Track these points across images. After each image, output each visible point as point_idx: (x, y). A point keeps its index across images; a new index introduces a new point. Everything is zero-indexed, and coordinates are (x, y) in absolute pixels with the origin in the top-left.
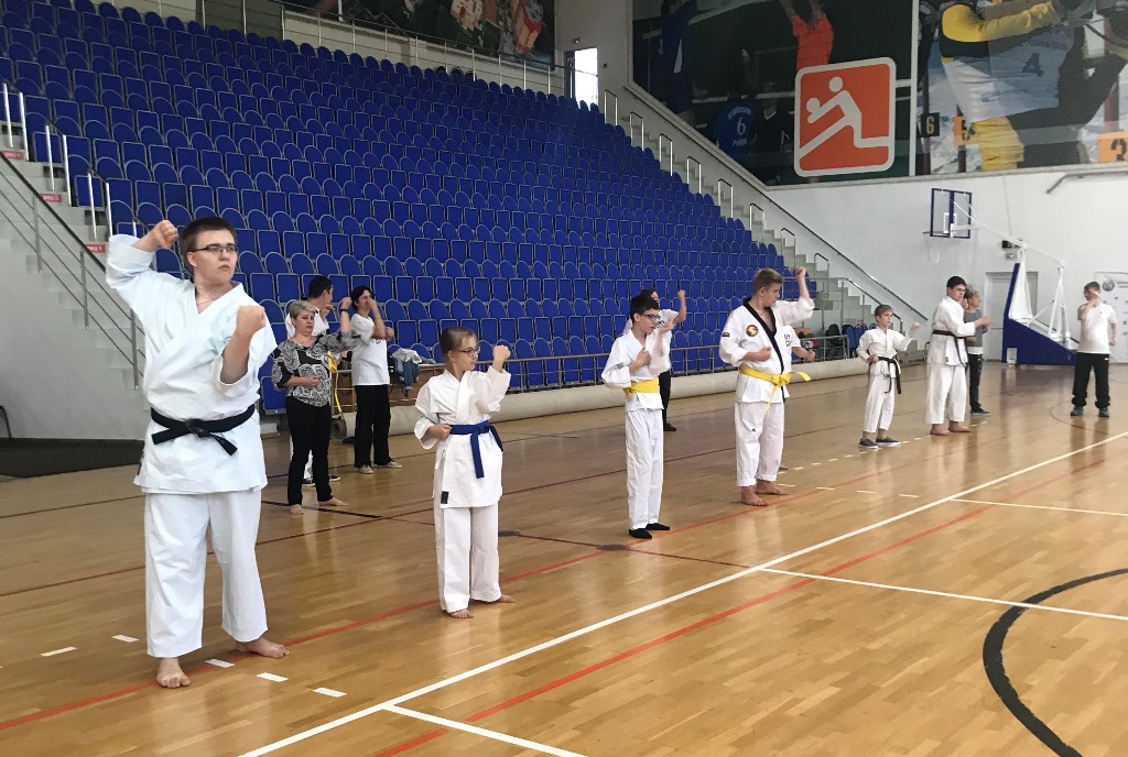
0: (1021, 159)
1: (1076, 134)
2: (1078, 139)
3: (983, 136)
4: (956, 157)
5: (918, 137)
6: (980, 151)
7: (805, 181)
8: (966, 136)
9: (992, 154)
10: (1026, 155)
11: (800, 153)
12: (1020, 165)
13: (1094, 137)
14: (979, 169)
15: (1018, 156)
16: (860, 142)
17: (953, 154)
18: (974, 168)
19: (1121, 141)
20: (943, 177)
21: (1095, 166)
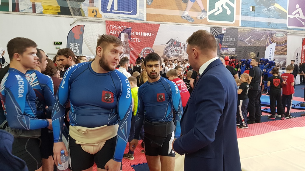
0: (59, 11)
1: (80, 5)
2: (80, 7)
4: (31, 7)
6: (42, 6)
9: (47, 8)
10: (61, 10)
12: (59, 13)
14: (42, 12)
15: (58, 10)
17: (30, 5)
18: (39, 12)
19: (96, 11)
20: (26, 14)
21: (88, 18)
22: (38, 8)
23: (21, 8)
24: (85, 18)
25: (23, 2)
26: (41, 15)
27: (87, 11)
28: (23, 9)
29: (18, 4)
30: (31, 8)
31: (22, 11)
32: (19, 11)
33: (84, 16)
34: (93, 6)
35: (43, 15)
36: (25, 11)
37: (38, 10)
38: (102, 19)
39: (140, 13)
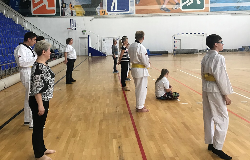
0: (85, 14)
1: (95, 9)
3: (76, 9)
5: (62, 8)
6: (76, 12)
7: (35, 16)
8: (72, 8)
9: (78, 13)
10: (85, 13)
11: (33, 10)
12: (84, 15)
13: (99, 10)
14: (76, 15)
15: (84, 13)
16: (48, 8)
17: (70, 12)
18: (74, 15)
19: (104, 11)
20: (68, 17)
21: (100, 16)
22: (74, 13)
23: (66, 14)
24: (98, 16)
25: (67, 11)
26: (75, 16)
27: (99, 12)
28: (67, 15)
29: (64, 12)
30: (70, 13)
31: (66, 15)
32: (65, 16)
33: (98, 15)
34: (103, 9)
35: (77, 16)
36: (68, 16)
37: (74, 14)
38: (108, 16)
39: (131, 10)
